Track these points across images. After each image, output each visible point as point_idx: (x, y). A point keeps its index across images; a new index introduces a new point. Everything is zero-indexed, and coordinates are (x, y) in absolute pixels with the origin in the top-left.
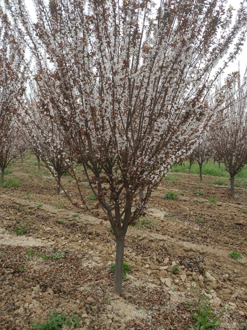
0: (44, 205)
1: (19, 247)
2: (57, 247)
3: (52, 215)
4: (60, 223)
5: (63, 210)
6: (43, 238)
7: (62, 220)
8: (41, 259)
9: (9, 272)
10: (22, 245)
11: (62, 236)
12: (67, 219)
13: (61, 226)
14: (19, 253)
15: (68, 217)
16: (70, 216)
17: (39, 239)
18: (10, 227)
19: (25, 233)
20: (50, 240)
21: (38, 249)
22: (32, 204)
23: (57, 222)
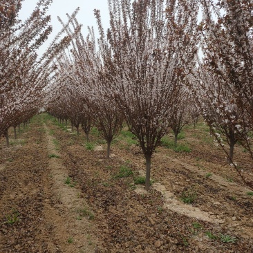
0: (214, 175)
1: (185, 217)
2: (226, 228)
3: (222, 187)
4: (231, 199)
5: (235, 184)
6: (211, 213)
7: (234, 196)
8: (207, 237)
9: (173, 242)
10: (189, 215)
11: (233, 216)
12: (240, 195)
13: (232, 203)
14: (185, 224)
15: (240, 193)
16: (243, 193)
17: (207, 213)
18: (179, 192)
19: (192, 202)
20: (218, 216)
21: (205, 224)
22: (201, 172)
23: (228, 197)
